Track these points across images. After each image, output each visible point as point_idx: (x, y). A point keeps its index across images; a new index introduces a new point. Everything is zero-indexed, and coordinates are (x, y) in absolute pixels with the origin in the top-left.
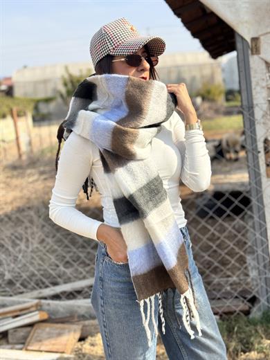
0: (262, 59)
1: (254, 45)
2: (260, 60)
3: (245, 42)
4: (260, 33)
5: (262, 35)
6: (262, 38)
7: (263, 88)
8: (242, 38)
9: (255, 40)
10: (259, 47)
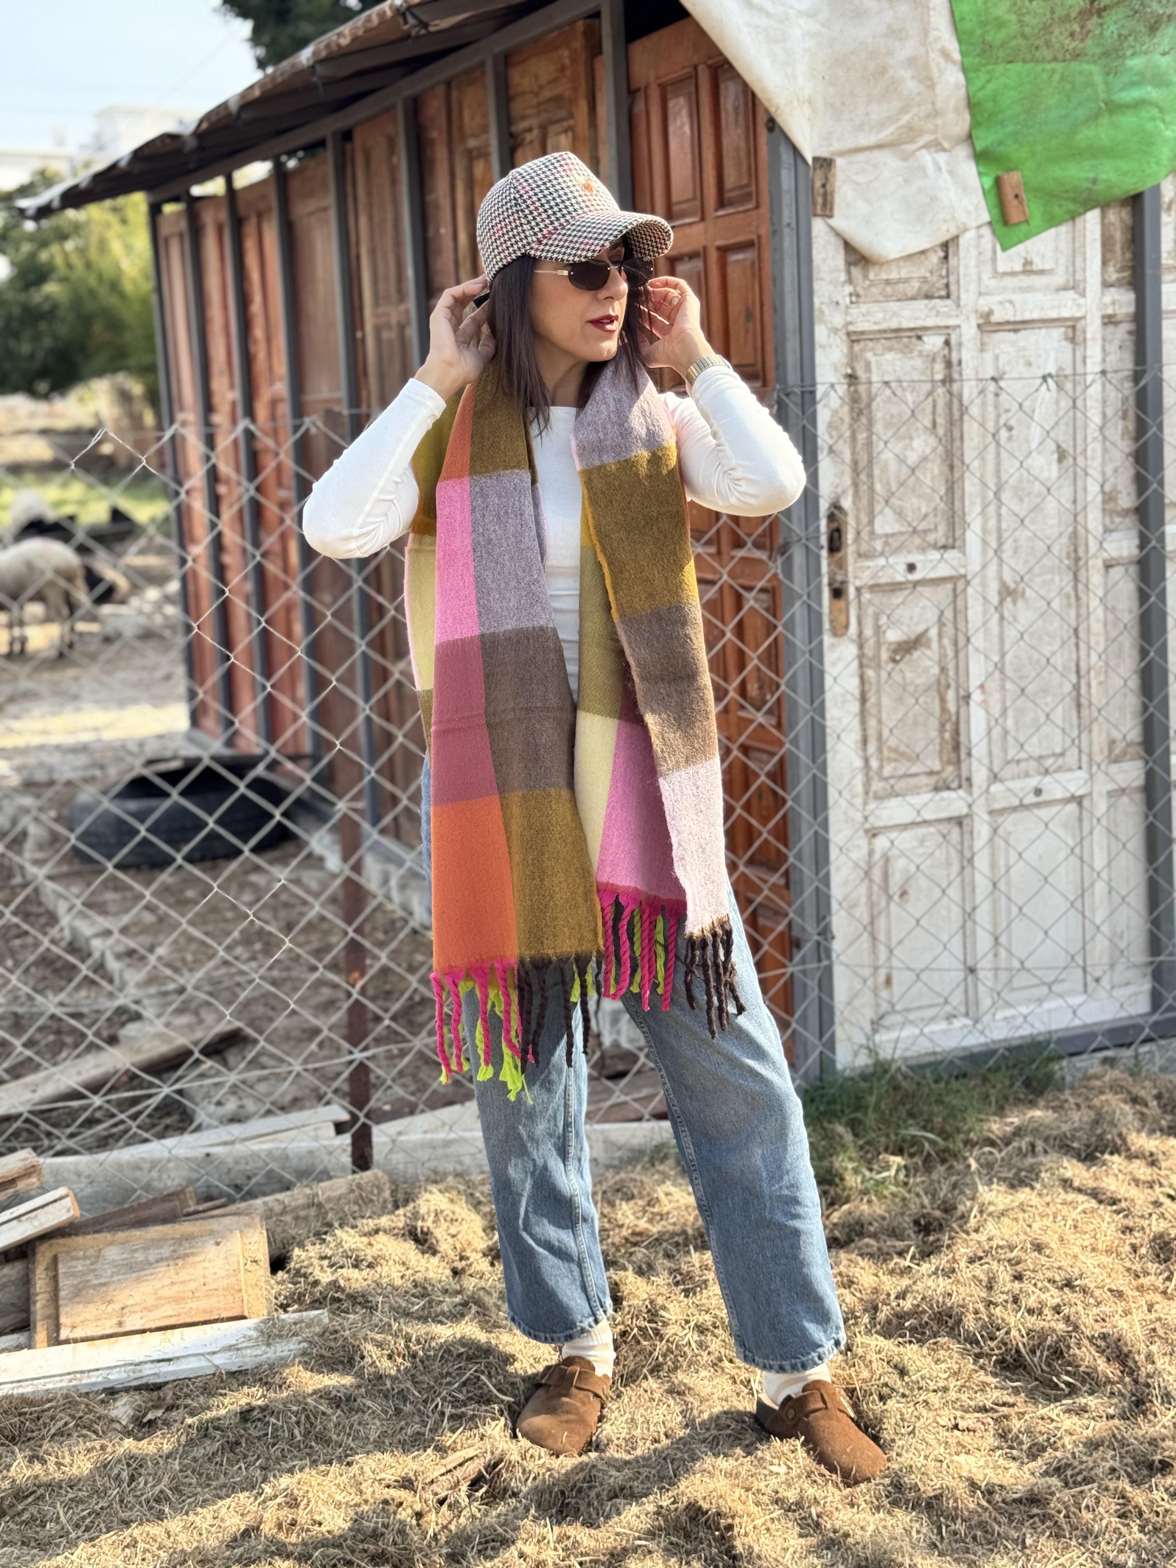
0: (838, 234)
1: (818, 184)
2: (834, 239)
3: (800, 162)
4: (837, 146)
5: (842, 154)
6: (839, 162)
7: (835, 331)
8: (796, 152)
9: (825, 164)
10: (833, 192)
